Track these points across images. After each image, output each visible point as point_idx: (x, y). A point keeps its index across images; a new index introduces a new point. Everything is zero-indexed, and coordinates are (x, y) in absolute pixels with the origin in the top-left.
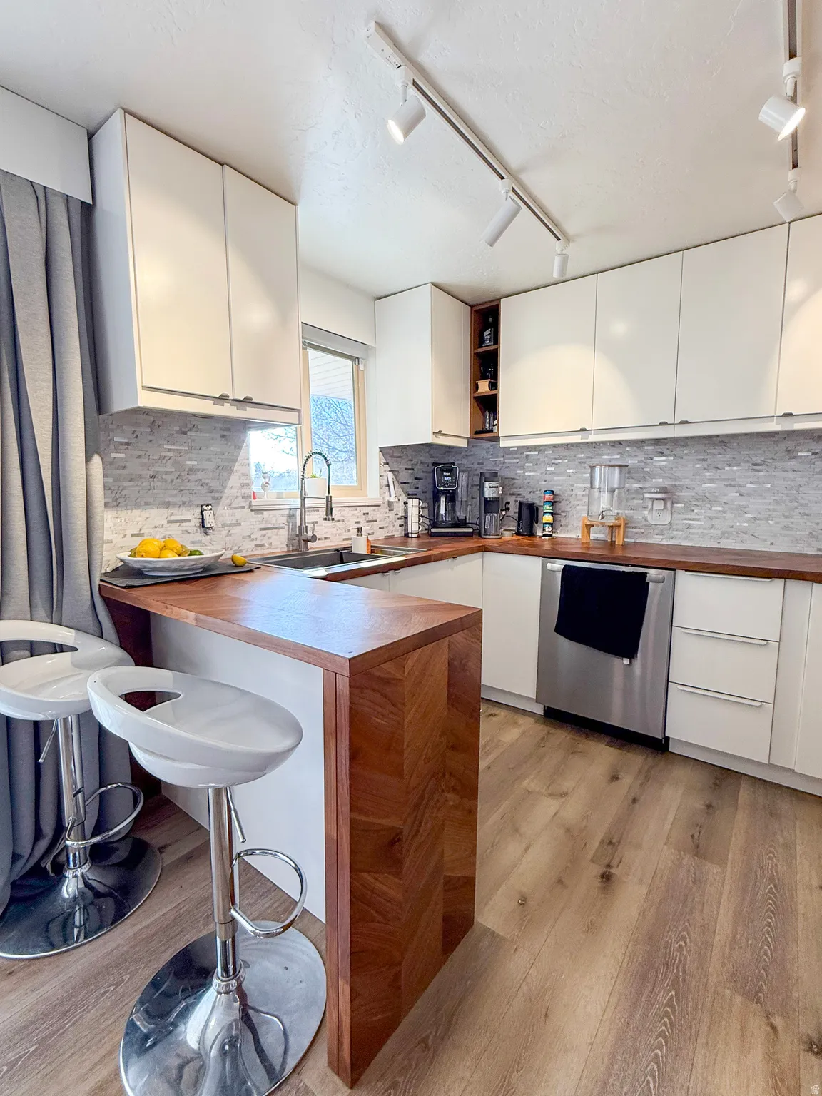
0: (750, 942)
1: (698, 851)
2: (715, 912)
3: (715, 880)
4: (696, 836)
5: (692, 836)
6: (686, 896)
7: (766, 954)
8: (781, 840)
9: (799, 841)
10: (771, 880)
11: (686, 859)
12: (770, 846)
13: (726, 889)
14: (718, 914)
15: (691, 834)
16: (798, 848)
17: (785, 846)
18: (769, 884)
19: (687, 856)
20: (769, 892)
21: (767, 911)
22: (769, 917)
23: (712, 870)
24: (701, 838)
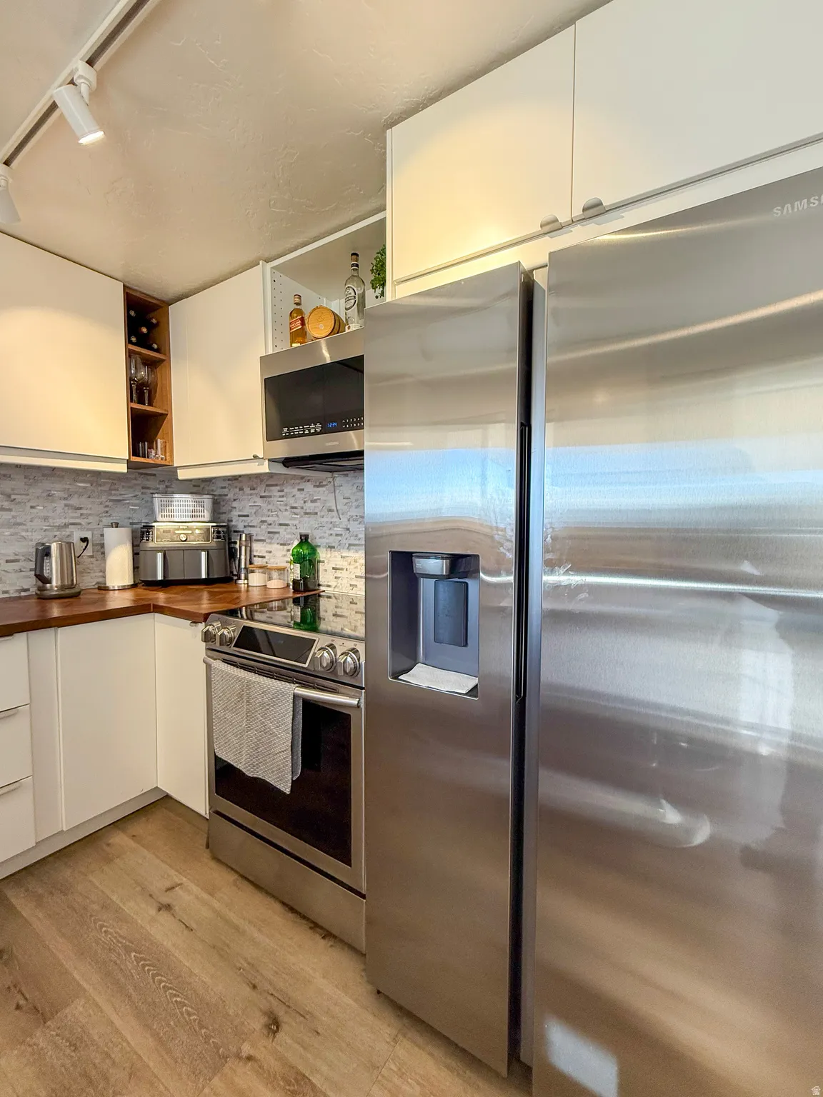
0: (172, 1023)
1: (41, 1014)
2: (124, 1044)
3: (90, 1016)
4: (22, 1002)
5: (18, 1007)
6: (85, 1075)
7: (189, 1014)
8: (95, 907)
9: (108, 892)
10: (128, 950)
11: (40, 1038)
12: (95, 923)
13: (108, 1009)
14: (128, 1043)
15: (14, 1006)
16: (114, 898)
17: (104, 907)
18: (130, 956)
19: (38, 1034)
20: (138, 963)
21: (153, 979)
22: (161, 982)
23: (77, 1010)
24: (28, 996)
